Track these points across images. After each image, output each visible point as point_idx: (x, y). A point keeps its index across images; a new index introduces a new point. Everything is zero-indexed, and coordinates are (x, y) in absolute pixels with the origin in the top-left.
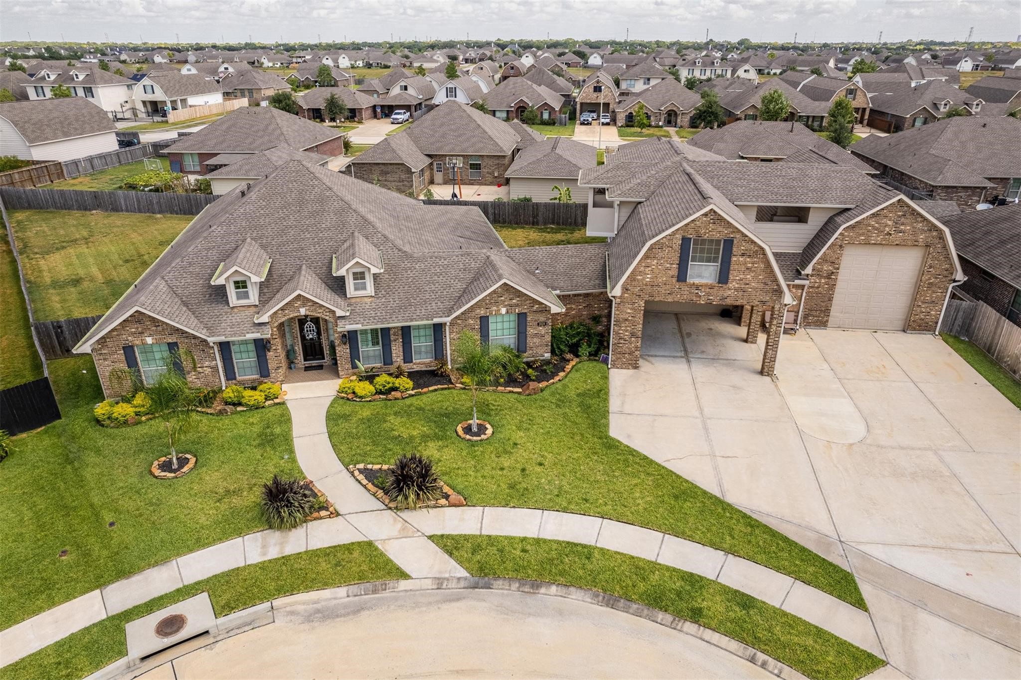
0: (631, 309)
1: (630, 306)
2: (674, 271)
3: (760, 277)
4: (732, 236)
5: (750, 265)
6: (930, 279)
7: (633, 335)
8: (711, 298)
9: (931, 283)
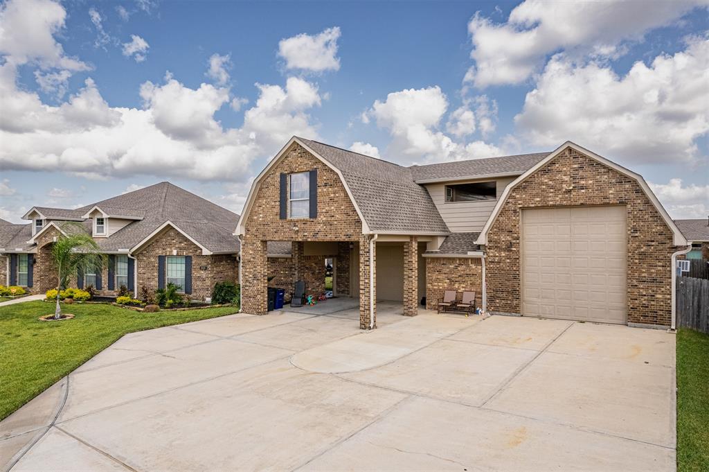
0: (252, 250)
1: (251, 247)
2: (277, 210)
3: (343, 207)
4: (315, 167)
5: (332, 195)
6: (639, 247)
7: (255, 277)
8: (306, 234)
9: (643, 254)
